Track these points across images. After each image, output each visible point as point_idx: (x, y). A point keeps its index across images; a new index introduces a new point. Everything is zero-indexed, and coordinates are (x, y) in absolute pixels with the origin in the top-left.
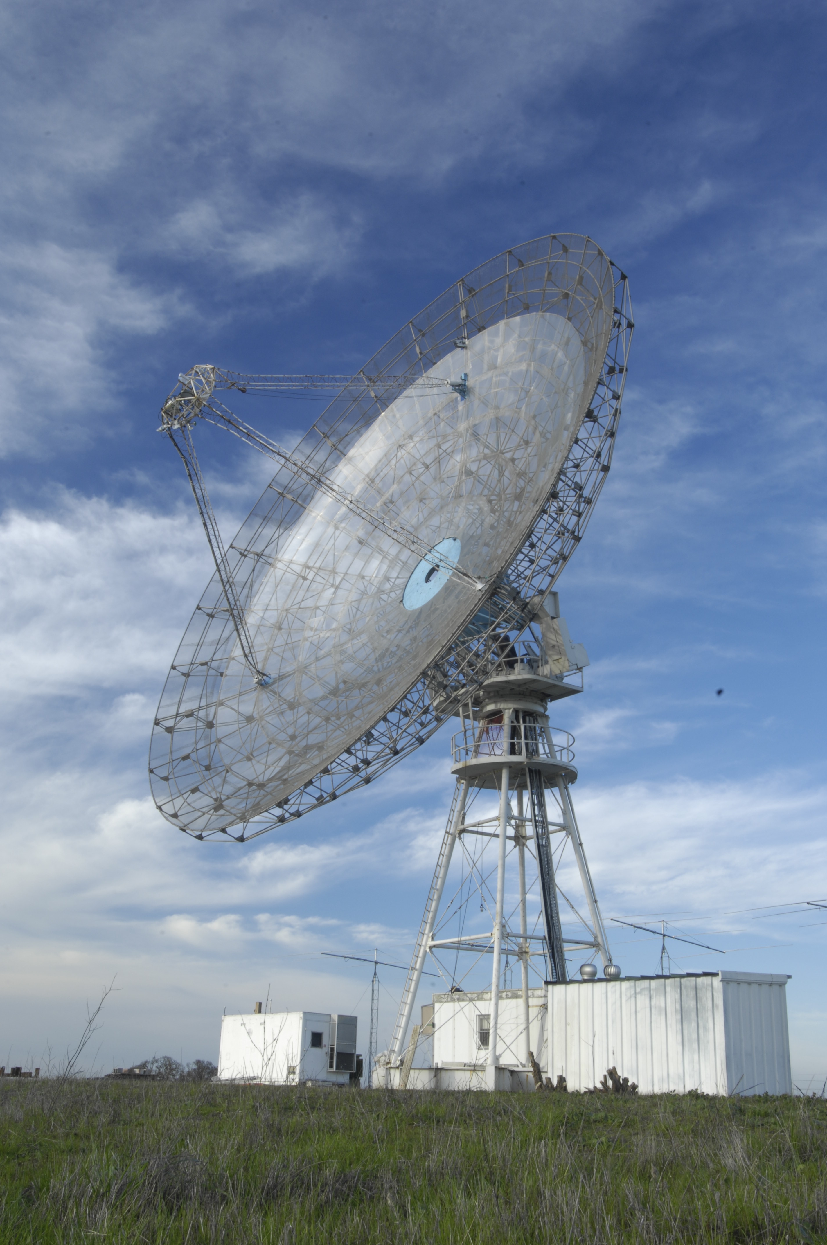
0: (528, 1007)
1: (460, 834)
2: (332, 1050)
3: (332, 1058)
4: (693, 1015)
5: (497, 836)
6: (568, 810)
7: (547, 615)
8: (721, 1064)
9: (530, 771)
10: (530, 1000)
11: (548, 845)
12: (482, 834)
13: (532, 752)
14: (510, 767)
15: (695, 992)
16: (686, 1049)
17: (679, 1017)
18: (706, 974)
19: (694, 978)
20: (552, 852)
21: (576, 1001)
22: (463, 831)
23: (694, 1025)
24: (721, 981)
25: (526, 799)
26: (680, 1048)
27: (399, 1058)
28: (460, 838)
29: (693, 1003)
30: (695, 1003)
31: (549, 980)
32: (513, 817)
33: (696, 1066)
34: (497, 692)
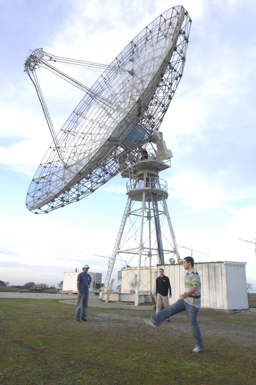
0: (151, 272)
1: (129, 215)
2: (94, 283)
3: (94, 285)
4: (214, 278)
5: (141, 216)
6: (165, 207)
7: (159, 140)
8: (225, 296)
9: (153, 193)
10: (152, 270)
11: (158, 218)
12: (136, 215)
13: (153, 187)
14: (146, 192)
15: (214, 269)
16: (211, 290)
17: (208, 278)
18: (218, 262)
19: (213, 264)
20: (160, 220)
21: (168, 272)
22: (130, 214)
23: (214, 281)
24: (225, 265)
25: (151, 203)
26: (208, 290)
27: (107, 290)
28: (129, 216)
29: (213, 273)
30: (214, 273)
31: (158, 264)
32: (146, 208)
33: (215, 297)
34: (142, 167)
